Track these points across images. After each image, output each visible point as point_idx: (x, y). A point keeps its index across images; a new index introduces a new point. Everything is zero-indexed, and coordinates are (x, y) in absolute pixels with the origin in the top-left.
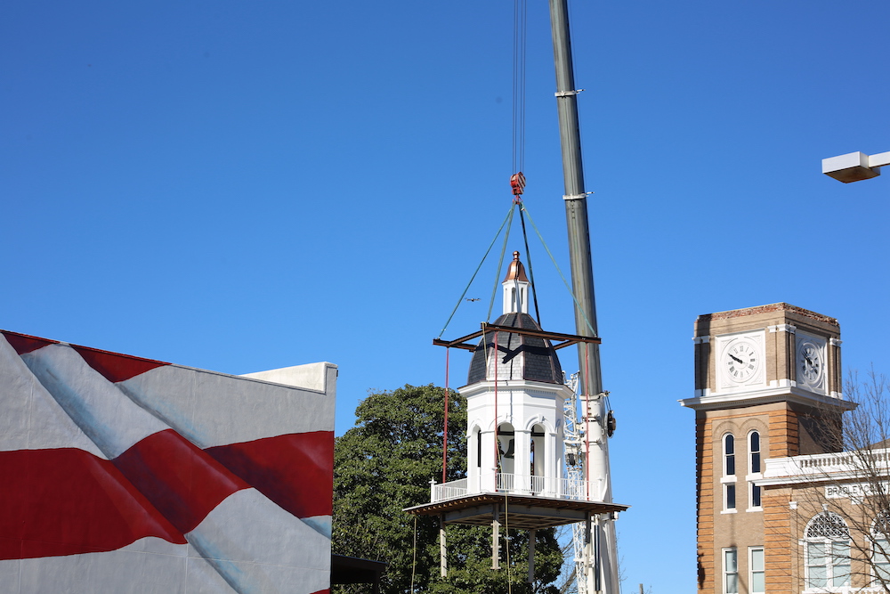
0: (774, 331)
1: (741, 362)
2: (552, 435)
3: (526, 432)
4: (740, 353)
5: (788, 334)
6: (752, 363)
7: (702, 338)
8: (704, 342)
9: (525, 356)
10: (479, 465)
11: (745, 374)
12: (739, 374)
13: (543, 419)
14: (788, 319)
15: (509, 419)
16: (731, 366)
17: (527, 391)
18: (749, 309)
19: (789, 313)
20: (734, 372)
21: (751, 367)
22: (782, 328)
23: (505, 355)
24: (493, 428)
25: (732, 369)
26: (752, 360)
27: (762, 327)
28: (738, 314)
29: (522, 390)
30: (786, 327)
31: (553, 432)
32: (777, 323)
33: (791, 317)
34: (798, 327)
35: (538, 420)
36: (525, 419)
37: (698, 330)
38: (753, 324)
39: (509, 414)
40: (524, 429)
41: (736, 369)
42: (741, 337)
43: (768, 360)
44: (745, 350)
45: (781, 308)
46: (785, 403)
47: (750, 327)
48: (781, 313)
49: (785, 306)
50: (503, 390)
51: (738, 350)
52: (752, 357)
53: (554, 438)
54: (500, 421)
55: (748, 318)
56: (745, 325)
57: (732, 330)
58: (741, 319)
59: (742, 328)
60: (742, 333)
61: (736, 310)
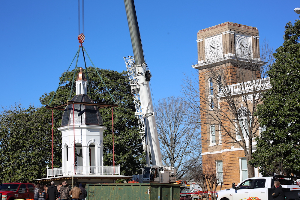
0: (225, 33)
1: (214, 48)
2: (98, 147)
3: (87, 147)
4: (214, 44)
8: (201, 41)
9: (86, 114)
10: (67, 160)
11: (216, 53)
13: (95, 141)
14: (230, 29)
17: (87, 129)
18: (216, 26)
19: (231, 26)
20: (212, 52)
21: (218, 50)
22: (228, 32)
24: (73, 145)
25: (211, 51)
26: (218, 47)
27: (220, 33)
28: (212, 29)
29: (85, 129)
31: (99, 146)
32: (226, 30)
34: (236, 31)
35: (92, 141)
36: (87, 141)
38: (217, 32)
40: (86, 146)
42: (214, 38)
43: (223, 46)
45: (227, 24)
46: (230, 63)
47: (216, 33)
48: (227, 26)
49: (229, 23)
50: (76, 129)
52: (218, 46)
53: (99, 149)
54: (76, 142)
55: (216, 30)
56: (215, 32)
57: (210, 35)
58: (213, 31)
59: (214, 34)
60: (214, 36)
61: (212, 27)
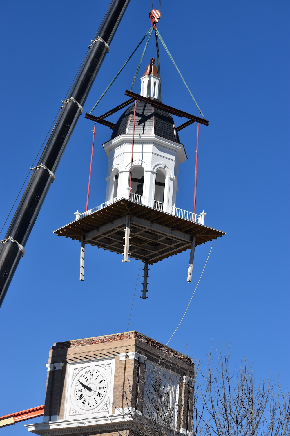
0: (124, 358)
1: (90, 389)
2: (171, 179)
3: (152, 173)
4: (90, 381)
5: (137, 362)
6: (101, 391)
7: (55, 365)
8: (57, 369)
9: (156, 120)
11: (93, 402)
12: (87, 402)
13: (165, 167)
14: (138, 348)
15: (141, 162)
16: (80, 394)
18: (102, 337)
19: (141, 342)
20: (82, 400)
21: (99, 395)
22: (132, 356)
23: (140, 119)
24: (129, 169)
25: (81, 397)
26: (101, 388)
27: (113, 355)
28: (92, 342)
29: (150, 142)
30: (136, 355)
32: (127, 351)
33: (143, 346)
34: (149, 358)
35: (162, 167)
37: (52, 357)
38: (105, 352)
39: (141, 159)
40: (151, 170)
41: (85, 397)
42: (92, 365)
43: (116, 388)
44: (95, 377)
45: (133, 336)
46: (128, 431)
47: (102, 355)
48: (132, 341)
49: (137, 335)
50: (138, 143)
51: (89, 377)
52: (101, 385)
53: (172, 182)
54: (135, 163)
55: (101, 346)
56: (97, 353)
57: (84, 357)
58: (93, 347)
59: (94, 356)
60: (93, 361)
61: (91, 338)
